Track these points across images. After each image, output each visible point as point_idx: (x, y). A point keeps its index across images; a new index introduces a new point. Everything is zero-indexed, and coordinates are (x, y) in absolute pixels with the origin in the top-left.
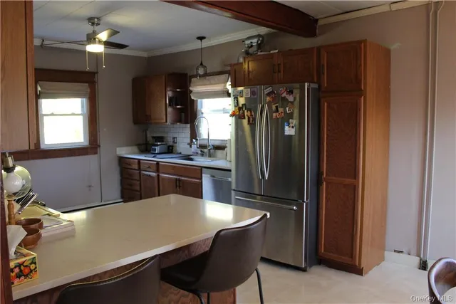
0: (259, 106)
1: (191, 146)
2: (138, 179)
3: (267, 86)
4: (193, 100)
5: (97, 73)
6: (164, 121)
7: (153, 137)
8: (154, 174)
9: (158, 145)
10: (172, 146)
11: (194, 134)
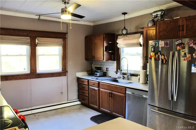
0: (171, 53)
1: (117, 73)
2: (87, 90)
3: (179, 39)
4: (119, 48)
5: (67, 33)
6: (102, 59)
7: (96, 68)
8: (96, 89)
9: (98, 72)
10: (106, 73)
11: (119, 67)
